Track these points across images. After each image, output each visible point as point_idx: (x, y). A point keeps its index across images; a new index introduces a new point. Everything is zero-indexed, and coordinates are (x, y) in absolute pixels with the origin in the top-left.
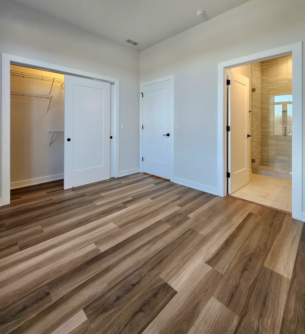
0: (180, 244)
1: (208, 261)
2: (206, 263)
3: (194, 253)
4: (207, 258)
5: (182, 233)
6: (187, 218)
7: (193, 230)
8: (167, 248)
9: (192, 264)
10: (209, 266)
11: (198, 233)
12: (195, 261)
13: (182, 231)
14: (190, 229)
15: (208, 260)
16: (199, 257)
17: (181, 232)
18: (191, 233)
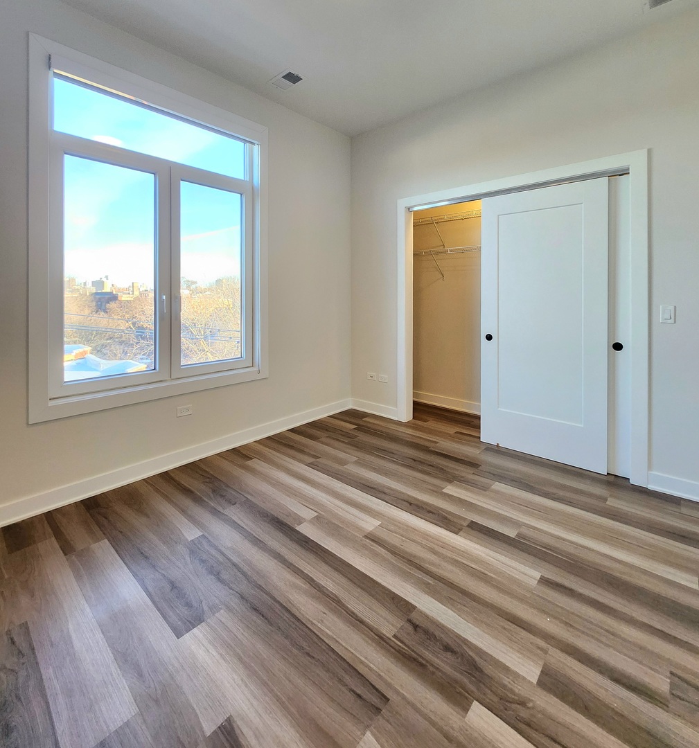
0: (308, 655)
1: (232, 728)
2: (229, 720)
3: (271, 691)
4: (245, 730)
5: (362, 666)
6: (460, 700)
7: (378, 710)
8: (298, 624)
9: (234, 680)
10: (214, 728)
11: (368, 727)
12: (243, 687)
13: (367, 666)
14: (388, 700)
15: (237, 731)
16: (255, 703)
17: (362, 662)
18: (359, 696)
